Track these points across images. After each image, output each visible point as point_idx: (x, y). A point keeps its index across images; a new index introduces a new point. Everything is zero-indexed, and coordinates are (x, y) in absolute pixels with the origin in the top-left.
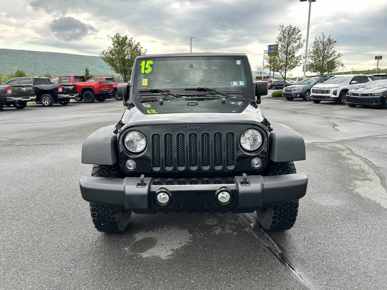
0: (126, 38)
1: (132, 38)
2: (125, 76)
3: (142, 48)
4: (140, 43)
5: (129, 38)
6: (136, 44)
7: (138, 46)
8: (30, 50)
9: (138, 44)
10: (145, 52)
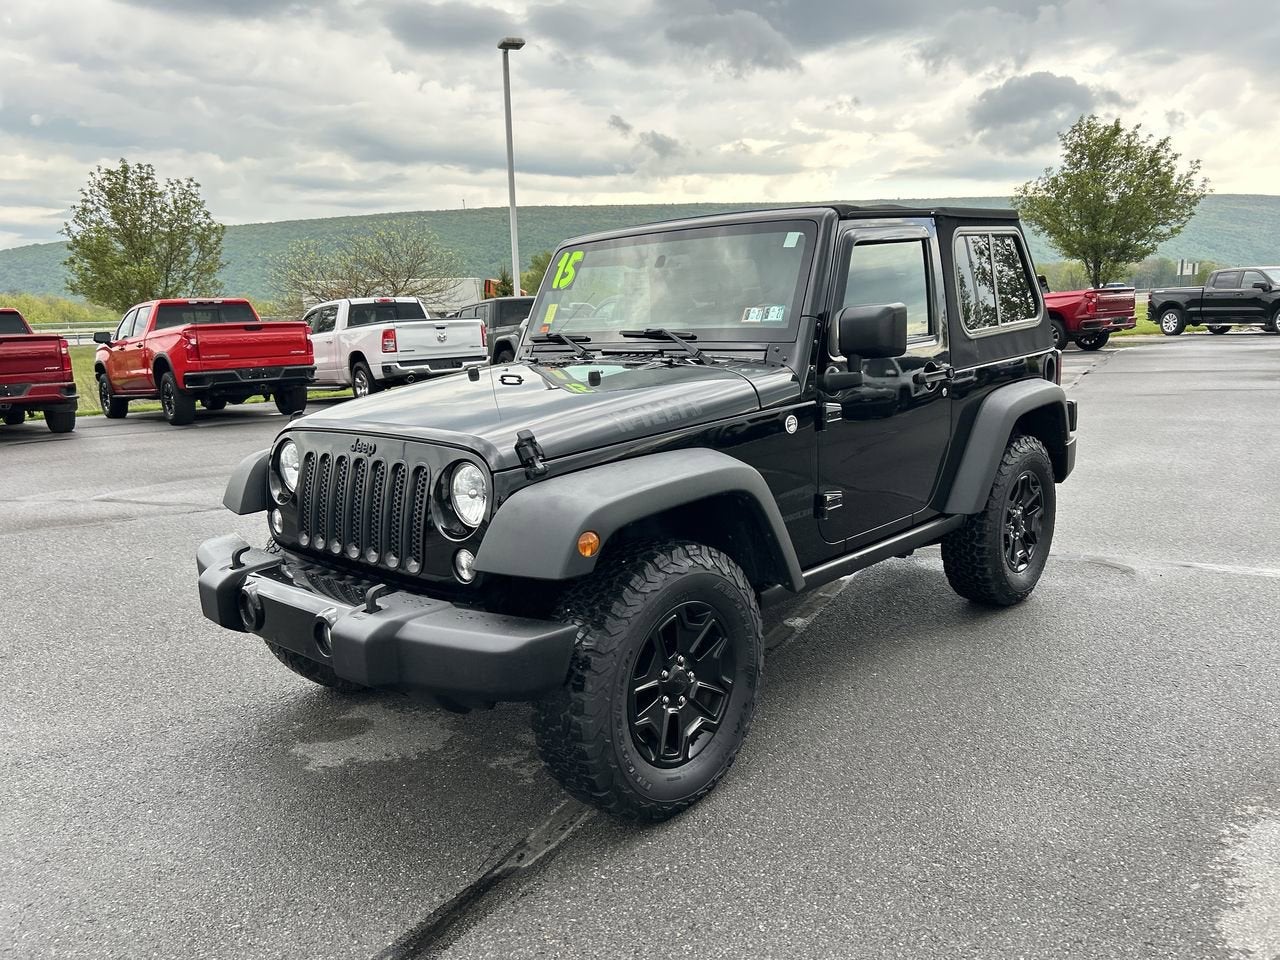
0: (1117, 130)
1: (1138, 127)
2: (1097, 266)
3: (1175, 157)
4: (1170, 141)
5: (1127, 127)
6: (1153, 143)
7: (1162, 153)
8: (902, 198)
9: (1162, 144)
10: (1191, 170)
